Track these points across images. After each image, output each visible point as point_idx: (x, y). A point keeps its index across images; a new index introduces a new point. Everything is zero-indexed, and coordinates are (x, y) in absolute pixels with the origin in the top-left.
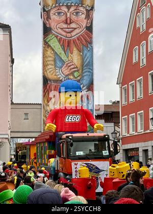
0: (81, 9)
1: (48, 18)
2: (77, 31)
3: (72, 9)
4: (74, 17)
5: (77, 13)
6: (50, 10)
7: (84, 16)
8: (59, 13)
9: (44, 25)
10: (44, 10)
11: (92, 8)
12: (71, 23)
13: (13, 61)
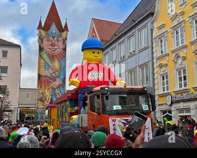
0: (60, 39)
1: (42, 42)
2: (58, 50)
3: (55, 39)
4: (56, 43)
5: (58, 41)
6: (43, 39)
7: (62, 43)
8: (48, 40)
9: (40, 46)
10: (40, 38)
11: (66, 39)
12: (54, 46)
13: (21, 65)
